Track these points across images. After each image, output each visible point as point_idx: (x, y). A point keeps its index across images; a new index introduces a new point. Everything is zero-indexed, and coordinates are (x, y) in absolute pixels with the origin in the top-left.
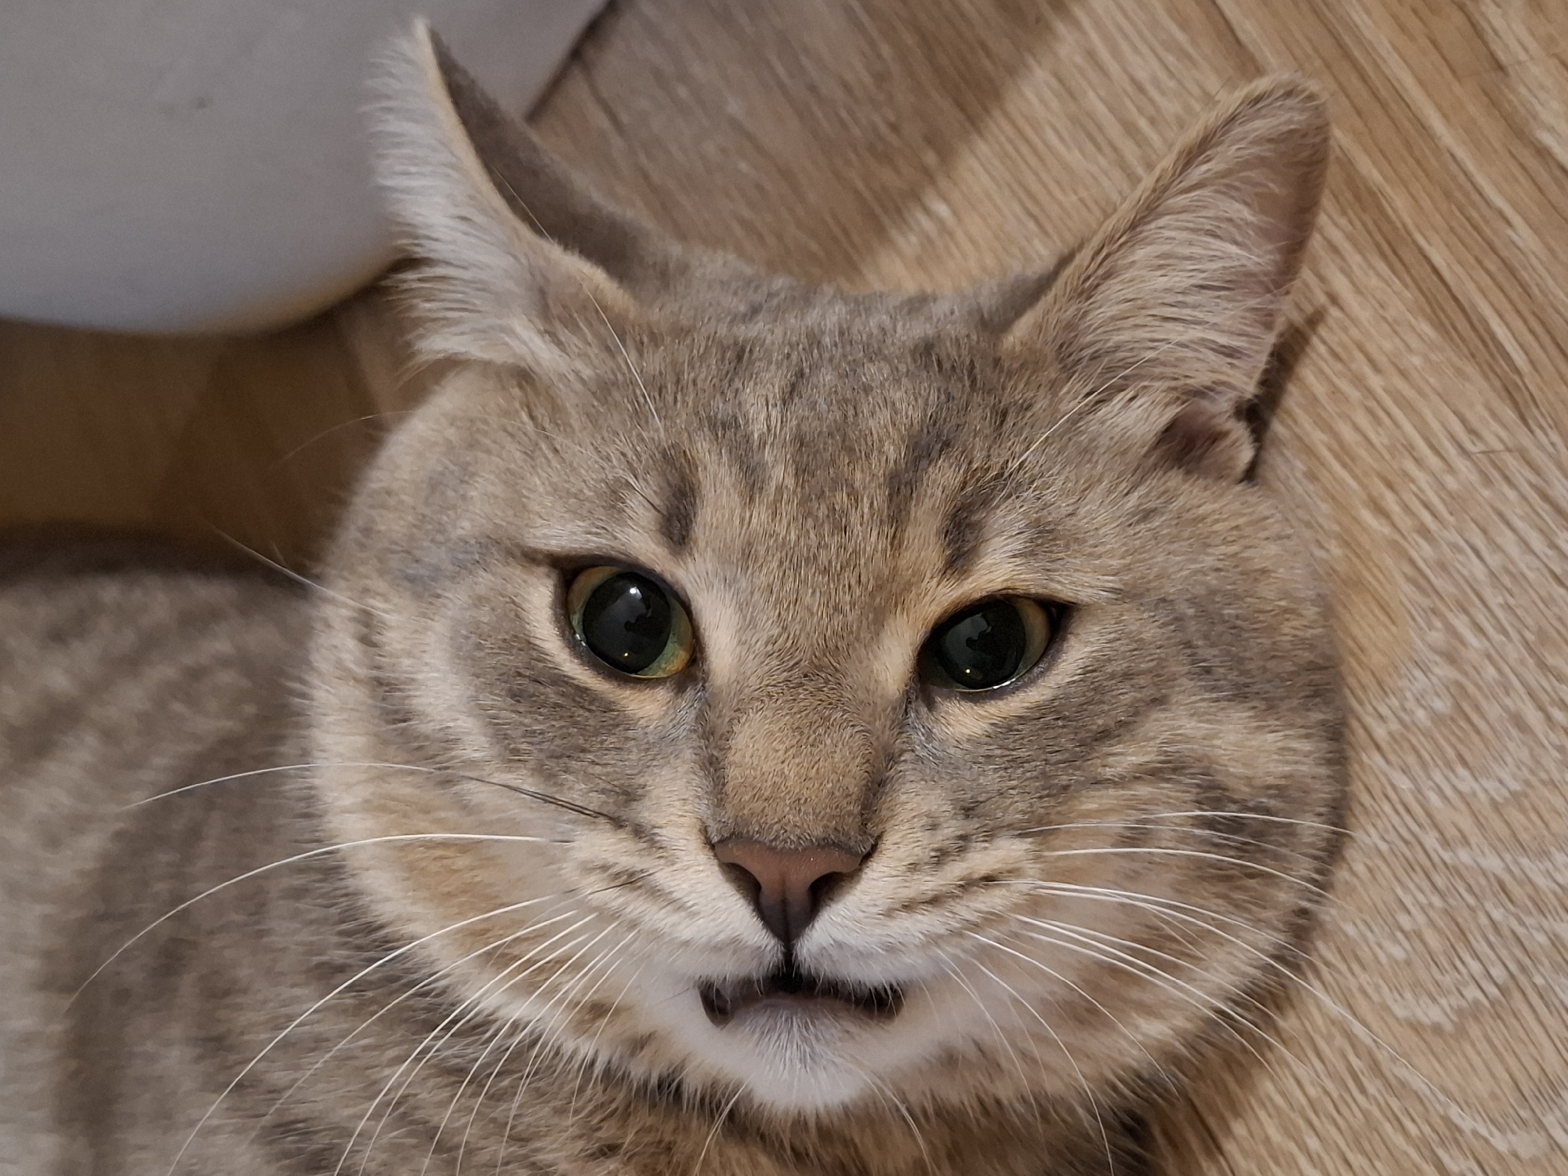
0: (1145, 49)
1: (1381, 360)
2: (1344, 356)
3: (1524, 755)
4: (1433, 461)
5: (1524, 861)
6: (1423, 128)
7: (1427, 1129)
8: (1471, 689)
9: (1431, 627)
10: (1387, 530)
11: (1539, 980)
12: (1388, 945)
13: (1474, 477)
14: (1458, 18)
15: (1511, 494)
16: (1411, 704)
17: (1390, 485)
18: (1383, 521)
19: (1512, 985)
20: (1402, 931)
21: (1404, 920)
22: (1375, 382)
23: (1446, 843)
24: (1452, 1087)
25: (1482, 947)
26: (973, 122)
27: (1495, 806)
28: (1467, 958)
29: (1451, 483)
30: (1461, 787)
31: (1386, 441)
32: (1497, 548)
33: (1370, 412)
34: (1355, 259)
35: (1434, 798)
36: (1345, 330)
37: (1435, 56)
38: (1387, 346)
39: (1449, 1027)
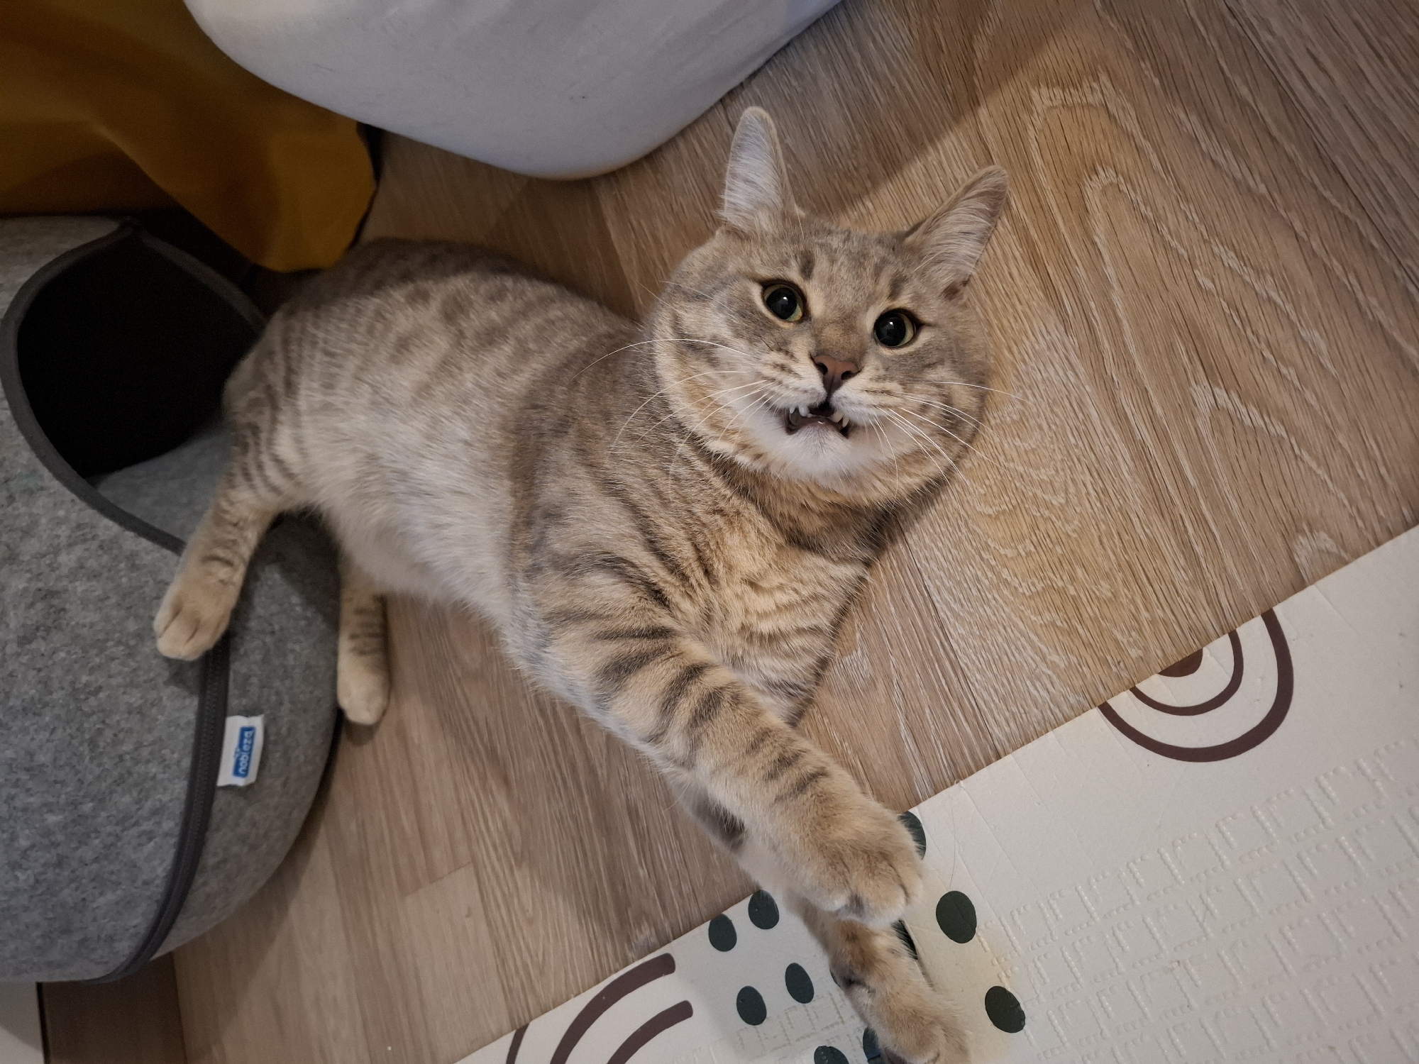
1: (1023, 302)
2: (1010, 295)
4: (1032, 338)
5: (1031, 470)
8: (1027, 413)
9: (1018, 392)
10: (1011, 358)
11: (1027, 506)
12: (979, 488)
13: (1045, 347)
15: (1056, 356)
16: (1006, 415)
17: (1016, 344)
18: (1010, 354)
19: (1017, 506)
20: (986, 485)
21: (987, 482)
22: (1019, 307)
23: (1007, 460)
24: (990, 533)
25: (1011, 494)
27: (1026, 452)
28: (1005, 496)
29: (1037, 347)
30: (1016, 444)
31: (1018, 328)
32: (1047, 372)
33: (1015, 318)
34: (1022, 264)
36: (1012, 287)
38: (1026, 297)
39: (994, 516)
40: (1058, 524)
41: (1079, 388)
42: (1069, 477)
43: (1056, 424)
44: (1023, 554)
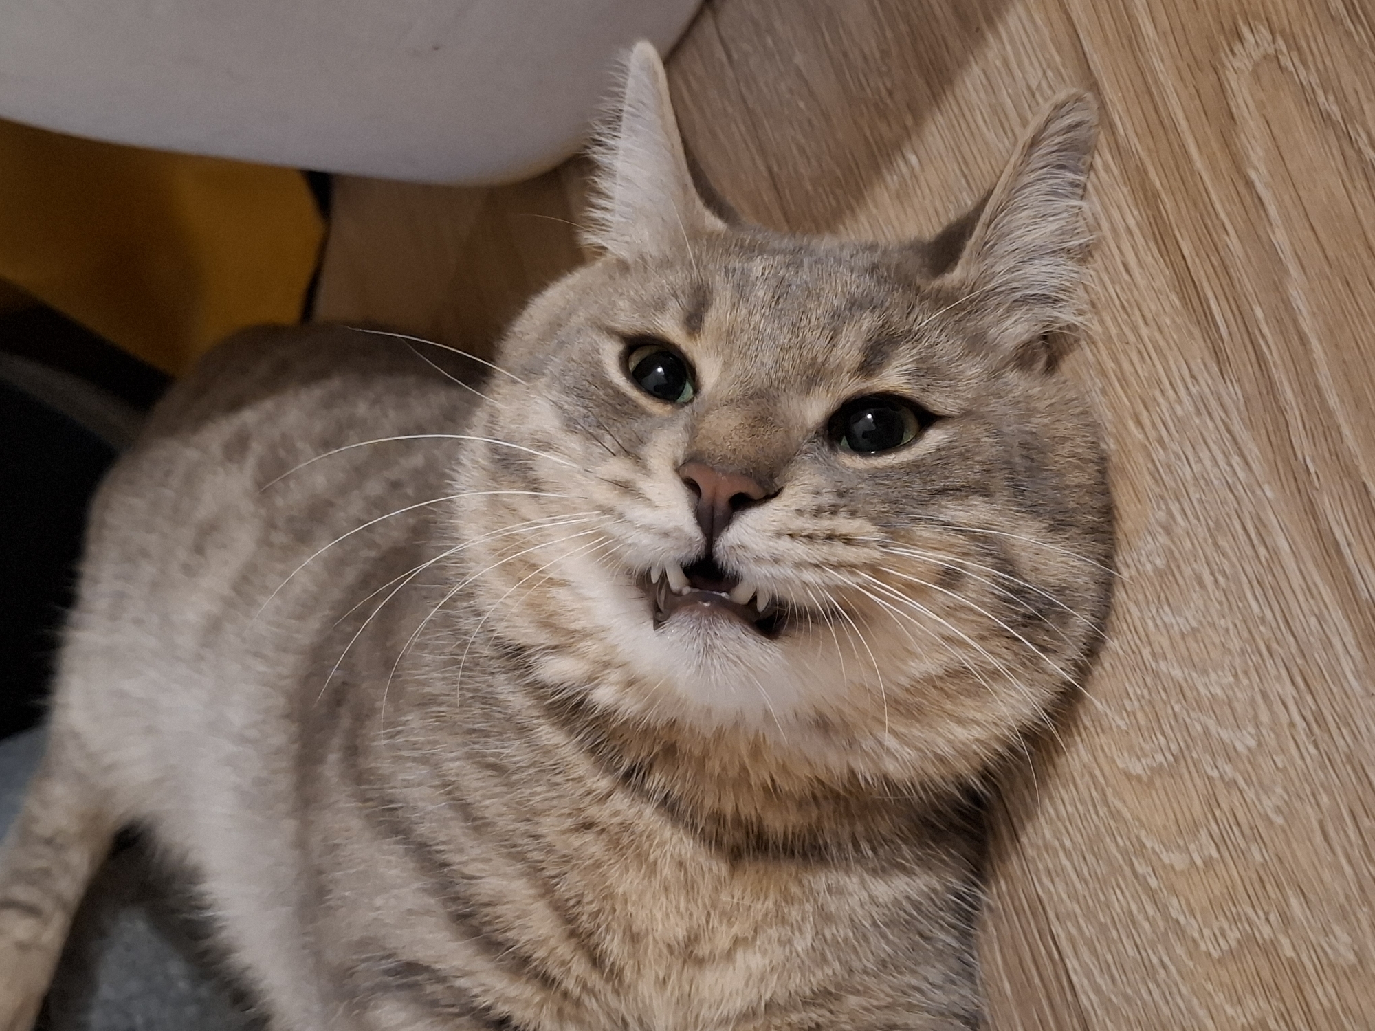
0: (1036, 64)
1: (1149, 316)
2: (1129, 310)
3: (1200, 603)
4: (1170, 393)
5: (1194, 675)
6: (1186, 153)
7: (1128, 843)
8: (1177, 555)
9: (1159, 508)
10: (1141, 437)
11: (1195, 755)
12: (1117, 718)
13: (1191, 409)
14: (1213, 77)
15: (1210, 424)
16: (1143, 559)
18: (1140, 430)
19: (1180, 755)
20: (1126, 710)
21: (1127, 704)
22: (1144, 331)
23: (1154, 655)
24: (1144, 819)
25: (1167, 728)
26: (936, 98)
27: (1183, 636)
28: (1159, 735)
29: (1179, 411)
30: (1165, 618)
31: (1147, 375)
32: (1200, 460)
33: (1140, 352)
34: (1140, 240)
35: (1150, 622)
36: (1131, 291)
37: (1197, 102)
38: (1153, 307)
39: (1145, 778)
40: (1250, 794)
41: (1253, 492)
42: (1257, 689)
43: (1224, 574)
44: (1199, 862)
